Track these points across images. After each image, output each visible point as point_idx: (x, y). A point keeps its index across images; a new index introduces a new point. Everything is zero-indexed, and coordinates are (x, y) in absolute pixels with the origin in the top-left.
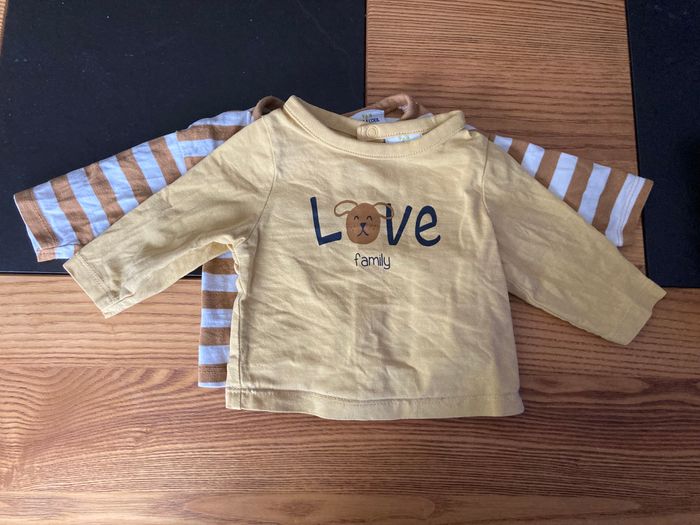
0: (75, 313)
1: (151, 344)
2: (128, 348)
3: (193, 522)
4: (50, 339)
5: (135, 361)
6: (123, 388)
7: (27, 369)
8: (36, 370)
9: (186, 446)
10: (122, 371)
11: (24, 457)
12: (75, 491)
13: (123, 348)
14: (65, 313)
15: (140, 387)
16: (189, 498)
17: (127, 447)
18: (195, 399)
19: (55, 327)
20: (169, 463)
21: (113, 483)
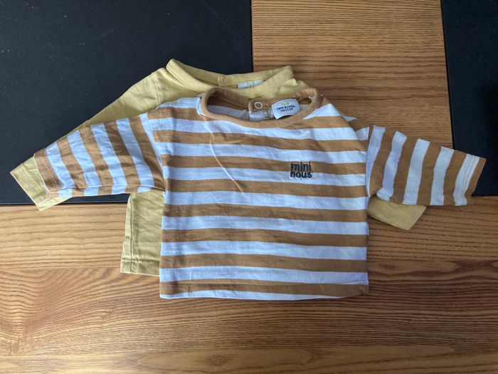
0: (55, 232)
1: (109, 251)
2: (93, 254)
3: (145, 372)
4: (39, 250)
5: (98, 263)
6: (91, 282)
7: (24, 272)
8: (31, 272)
9: (137, 320)
10: (91, 270)
11: (26, 332)
12: (63, 354)
13: (89, 255)
14: (48, 232)
15: (104, 281)
16: (141, 356)
17: (97, 323)
18: (142, 288)
19: (42, 242)
20: (126, 333)
21: (89, 348)
